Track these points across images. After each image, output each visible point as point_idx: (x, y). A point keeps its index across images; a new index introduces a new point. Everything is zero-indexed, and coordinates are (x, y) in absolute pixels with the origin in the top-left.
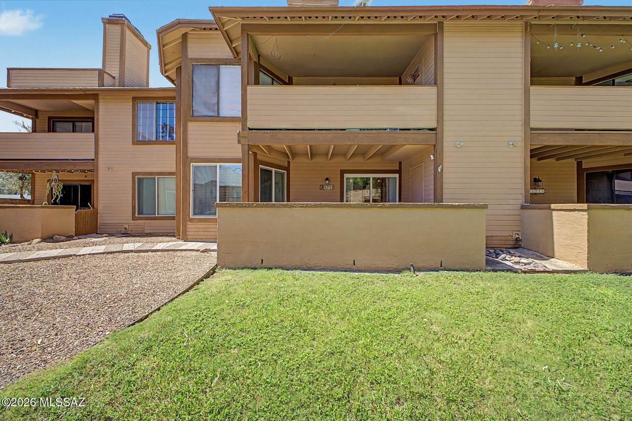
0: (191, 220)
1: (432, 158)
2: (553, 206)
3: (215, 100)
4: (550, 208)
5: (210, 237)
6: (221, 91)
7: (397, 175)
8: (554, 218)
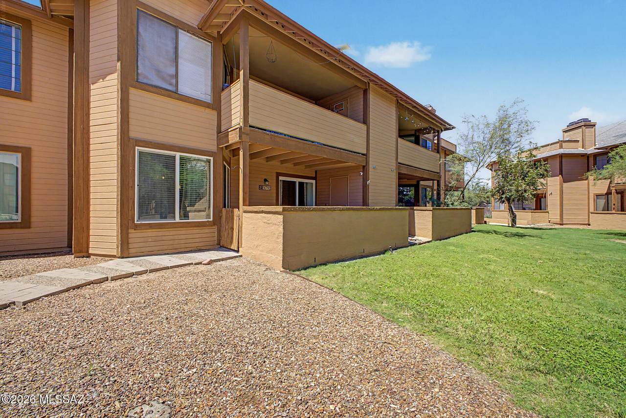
0: (136, 227)
1: (362, 174)
2: (415, 208)
3: (172, 71)
4: (413, 209)
5: (165, 247)
6: (180, 61)
7: (314, 182)
8: (415, 214)
